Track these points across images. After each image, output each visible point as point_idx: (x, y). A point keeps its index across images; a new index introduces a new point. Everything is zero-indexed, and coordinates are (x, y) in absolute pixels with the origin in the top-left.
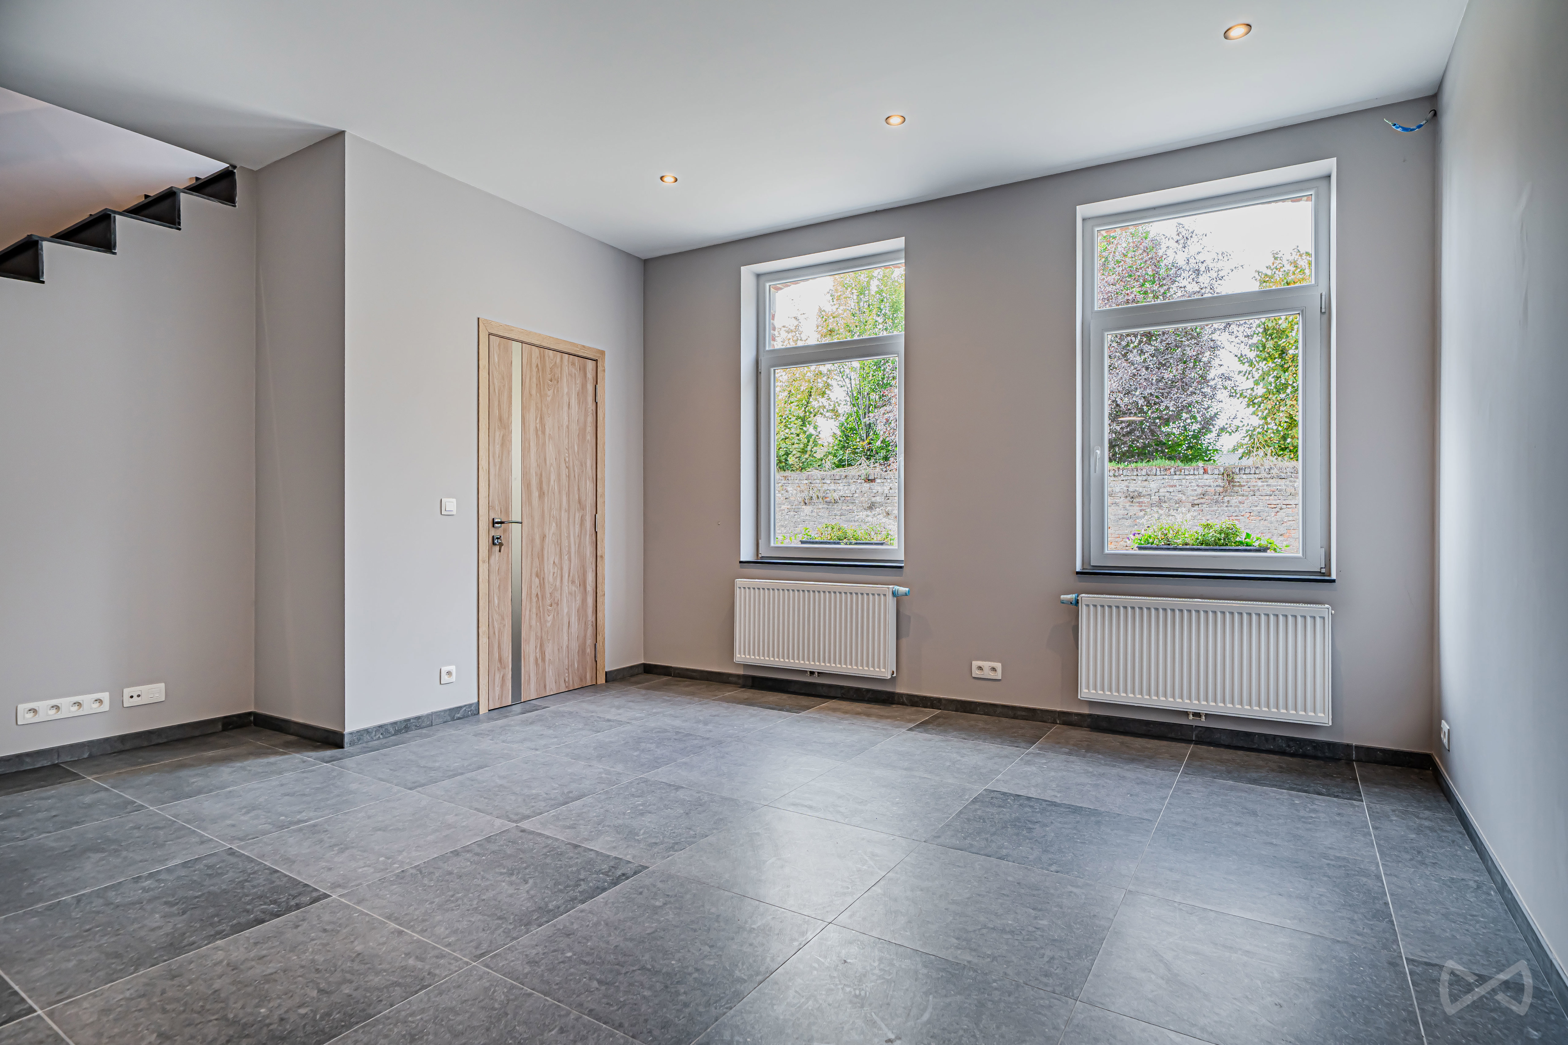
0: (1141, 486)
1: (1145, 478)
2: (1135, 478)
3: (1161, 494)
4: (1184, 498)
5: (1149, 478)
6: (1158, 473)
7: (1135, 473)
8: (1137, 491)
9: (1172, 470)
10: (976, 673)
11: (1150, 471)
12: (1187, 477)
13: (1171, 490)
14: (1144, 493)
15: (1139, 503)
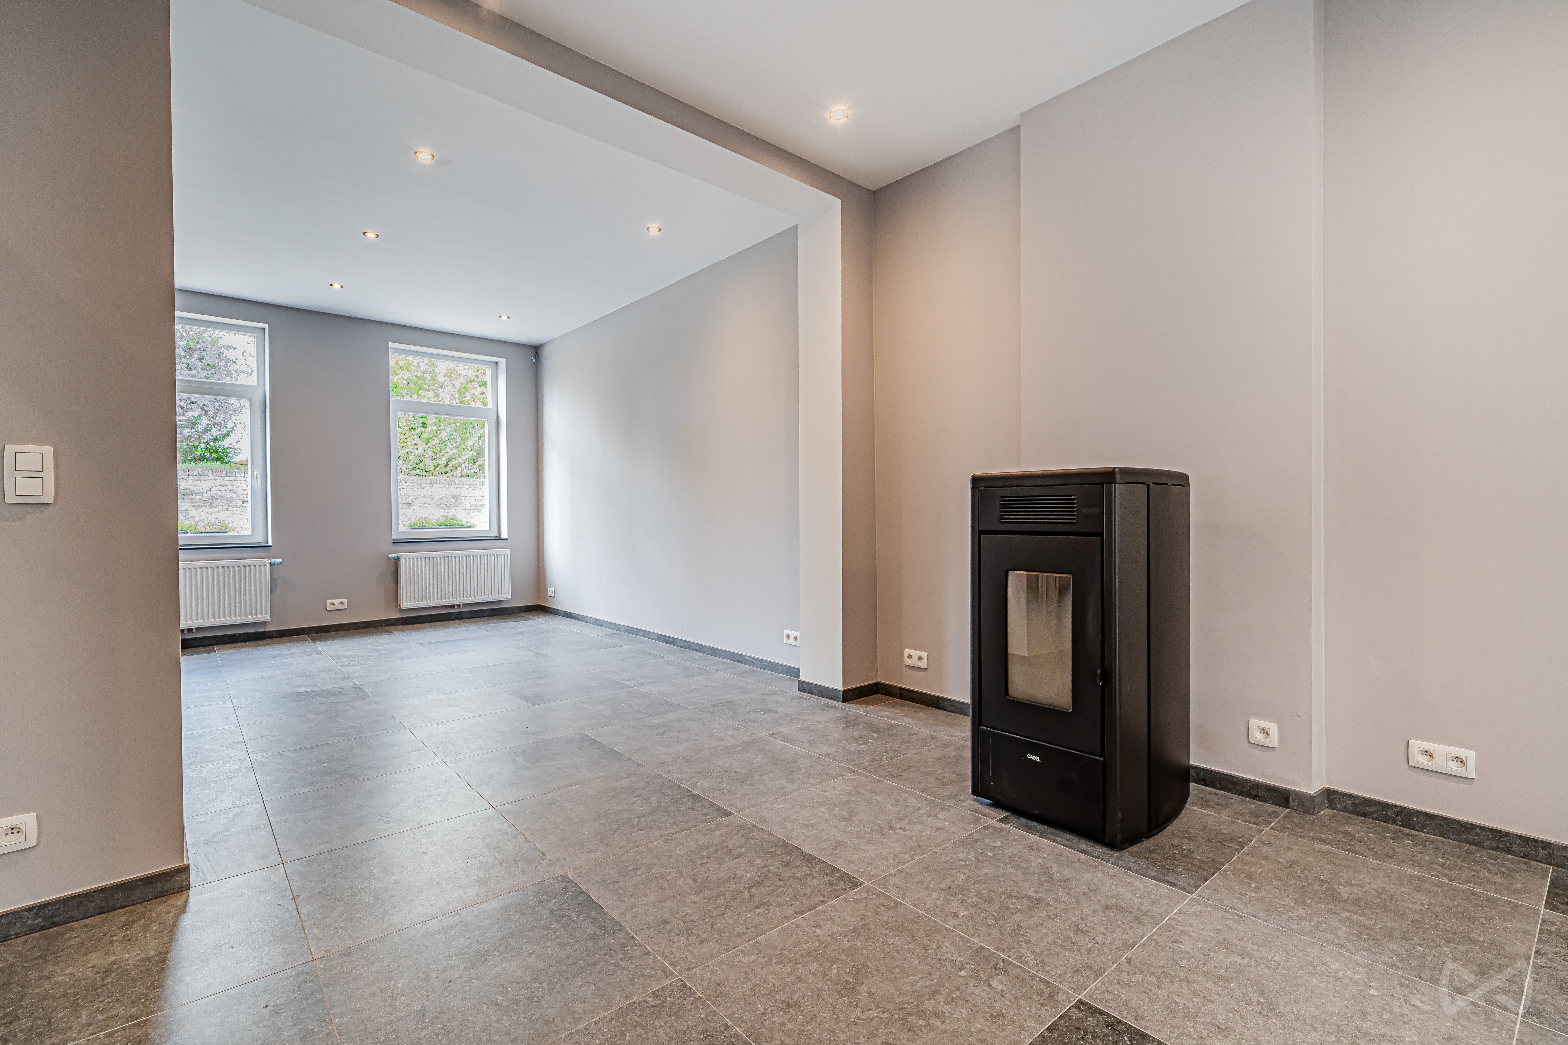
0: (192, 485)
1: (196, 478)
2: (186, 477)
3: (212, 492)
4: (235, 496)
5: (202, 478)
6: (210, 474)
7: (186, 474)
8: (188, 489)
9: (224, 472)
10: (329, 607)
11: (202, 472)
12: (238, 479)
13: (223, 489)
14: (196, 491)
15: (191, 499)
